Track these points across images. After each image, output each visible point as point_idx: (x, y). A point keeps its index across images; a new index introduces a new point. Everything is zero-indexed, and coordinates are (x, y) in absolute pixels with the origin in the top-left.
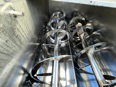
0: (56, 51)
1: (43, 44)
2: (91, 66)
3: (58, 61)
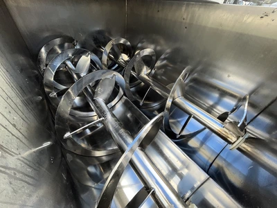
0: (117, 131)
1: (68, 135)
2: (194, 117)
3: (138, 149)
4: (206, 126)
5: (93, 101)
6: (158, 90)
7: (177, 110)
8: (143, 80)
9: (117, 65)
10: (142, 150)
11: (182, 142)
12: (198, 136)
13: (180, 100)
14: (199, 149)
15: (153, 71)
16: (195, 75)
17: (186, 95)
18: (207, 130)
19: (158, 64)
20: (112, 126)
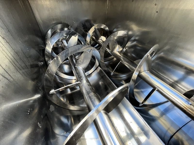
0: (88, 93)
2: (158, 91)
3: (103, 112)
4: (169, 100)
5: (75, 68)
6: (127, 64)
7: (142, 81)
8: (116, 56)
9: (98, 45)
10: (106, 114)
11: (143, 111)
12: (159, 107)
13: (146, 74)
14: (159, 118)
15: (124, 50)
16: (162, 54)
17: (152, 70)
18: (169, 103)
19: (129, 44)
20: (85, 89)
